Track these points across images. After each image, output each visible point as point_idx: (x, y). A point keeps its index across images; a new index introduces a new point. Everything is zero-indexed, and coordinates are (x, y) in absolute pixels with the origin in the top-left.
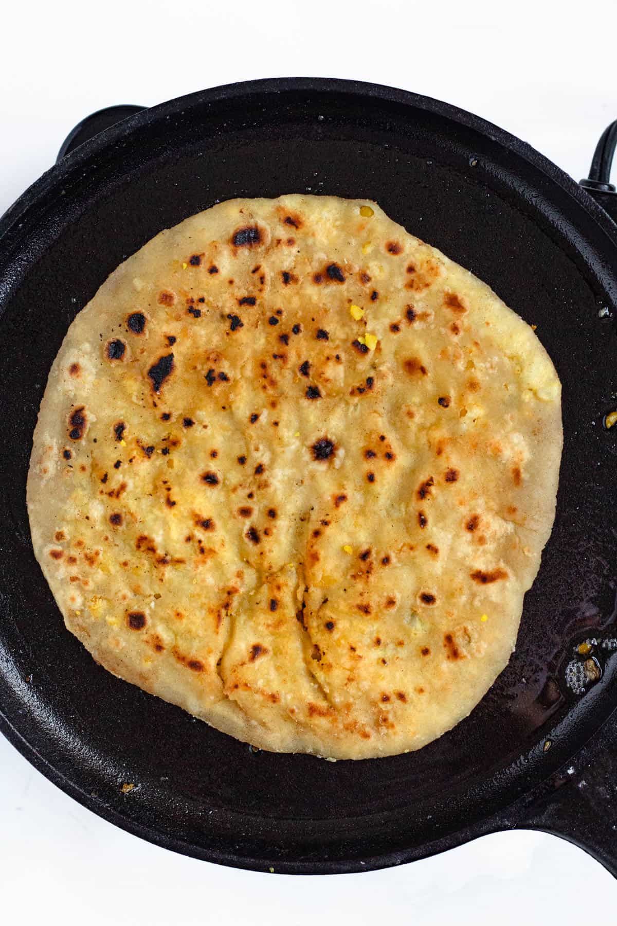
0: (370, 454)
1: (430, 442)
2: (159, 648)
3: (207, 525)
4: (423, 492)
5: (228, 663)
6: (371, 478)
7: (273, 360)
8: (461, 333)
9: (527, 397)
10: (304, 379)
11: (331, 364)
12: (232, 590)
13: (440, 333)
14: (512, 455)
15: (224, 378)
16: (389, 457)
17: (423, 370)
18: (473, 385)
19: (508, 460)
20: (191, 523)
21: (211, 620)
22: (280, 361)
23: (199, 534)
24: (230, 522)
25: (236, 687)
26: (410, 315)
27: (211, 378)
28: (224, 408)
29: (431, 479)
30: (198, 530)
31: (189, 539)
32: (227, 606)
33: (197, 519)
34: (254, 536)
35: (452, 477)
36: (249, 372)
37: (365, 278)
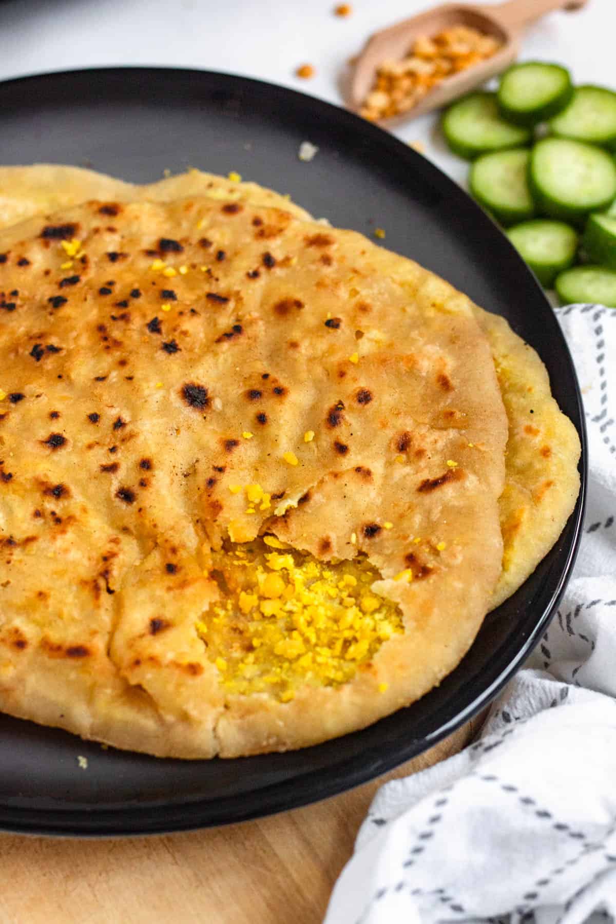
0: (253, 395)
1: (327, 370)
2: (21, 644)
3: (59, 492)
4: (334, 418)
5: (120, 641)
6: (262, 419)
7: (112, 322)
8: (335, 264)
9: (431, 313)
10: (155, 336)
11: (185, 318)
12: (108, 555)
13: (309, 271)
14: (431, 365)
15: (54, 350)
16: (280, 392)
17: (299, 305)
18: (364, 308)
19: (428, 372)
20: (38, 495)
21: (86, 594)
22: (121, 323)
23: (50, 505)
24: (91, 485)
25: (137, 663)
26: (268, 261)
27: (37, 353)
28: (60, 377)
29: (340, 403)
30: (48, 502)
31: (38, 514)
32: (105, 574)
33: (43, 488)
34: (126, 495)
35: (364, 397)
36: (84, 341)
37: (205, 243)
